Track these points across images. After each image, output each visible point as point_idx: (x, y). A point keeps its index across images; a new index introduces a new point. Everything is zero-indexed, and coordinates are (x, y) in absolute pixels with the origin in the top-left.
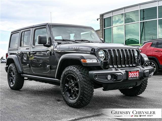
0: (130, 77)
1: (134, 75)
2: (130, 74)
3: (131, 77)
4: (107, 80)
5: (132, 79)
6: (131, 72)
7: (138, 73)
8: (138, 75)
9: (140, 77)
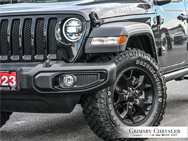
1: (2, 81)
7: (14, 78)
8: (15, 83)
9: (25, 86)
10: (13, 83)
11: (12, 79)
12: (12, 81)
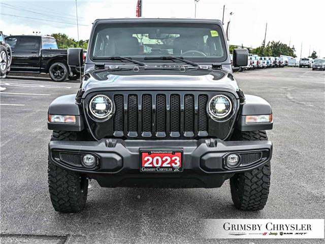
0: (146, 165)
1: (163, 162)
2: (148, 160)
3: (151, 165)
4: (81, 166)
5: (153, 170)
6: (149, 153)
7: (178, 159)
8: (178, 164)
9: (188, 167)
10: (176, 164)
11: (176, 159)
12: (176, 161)
